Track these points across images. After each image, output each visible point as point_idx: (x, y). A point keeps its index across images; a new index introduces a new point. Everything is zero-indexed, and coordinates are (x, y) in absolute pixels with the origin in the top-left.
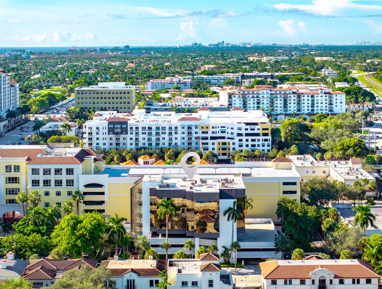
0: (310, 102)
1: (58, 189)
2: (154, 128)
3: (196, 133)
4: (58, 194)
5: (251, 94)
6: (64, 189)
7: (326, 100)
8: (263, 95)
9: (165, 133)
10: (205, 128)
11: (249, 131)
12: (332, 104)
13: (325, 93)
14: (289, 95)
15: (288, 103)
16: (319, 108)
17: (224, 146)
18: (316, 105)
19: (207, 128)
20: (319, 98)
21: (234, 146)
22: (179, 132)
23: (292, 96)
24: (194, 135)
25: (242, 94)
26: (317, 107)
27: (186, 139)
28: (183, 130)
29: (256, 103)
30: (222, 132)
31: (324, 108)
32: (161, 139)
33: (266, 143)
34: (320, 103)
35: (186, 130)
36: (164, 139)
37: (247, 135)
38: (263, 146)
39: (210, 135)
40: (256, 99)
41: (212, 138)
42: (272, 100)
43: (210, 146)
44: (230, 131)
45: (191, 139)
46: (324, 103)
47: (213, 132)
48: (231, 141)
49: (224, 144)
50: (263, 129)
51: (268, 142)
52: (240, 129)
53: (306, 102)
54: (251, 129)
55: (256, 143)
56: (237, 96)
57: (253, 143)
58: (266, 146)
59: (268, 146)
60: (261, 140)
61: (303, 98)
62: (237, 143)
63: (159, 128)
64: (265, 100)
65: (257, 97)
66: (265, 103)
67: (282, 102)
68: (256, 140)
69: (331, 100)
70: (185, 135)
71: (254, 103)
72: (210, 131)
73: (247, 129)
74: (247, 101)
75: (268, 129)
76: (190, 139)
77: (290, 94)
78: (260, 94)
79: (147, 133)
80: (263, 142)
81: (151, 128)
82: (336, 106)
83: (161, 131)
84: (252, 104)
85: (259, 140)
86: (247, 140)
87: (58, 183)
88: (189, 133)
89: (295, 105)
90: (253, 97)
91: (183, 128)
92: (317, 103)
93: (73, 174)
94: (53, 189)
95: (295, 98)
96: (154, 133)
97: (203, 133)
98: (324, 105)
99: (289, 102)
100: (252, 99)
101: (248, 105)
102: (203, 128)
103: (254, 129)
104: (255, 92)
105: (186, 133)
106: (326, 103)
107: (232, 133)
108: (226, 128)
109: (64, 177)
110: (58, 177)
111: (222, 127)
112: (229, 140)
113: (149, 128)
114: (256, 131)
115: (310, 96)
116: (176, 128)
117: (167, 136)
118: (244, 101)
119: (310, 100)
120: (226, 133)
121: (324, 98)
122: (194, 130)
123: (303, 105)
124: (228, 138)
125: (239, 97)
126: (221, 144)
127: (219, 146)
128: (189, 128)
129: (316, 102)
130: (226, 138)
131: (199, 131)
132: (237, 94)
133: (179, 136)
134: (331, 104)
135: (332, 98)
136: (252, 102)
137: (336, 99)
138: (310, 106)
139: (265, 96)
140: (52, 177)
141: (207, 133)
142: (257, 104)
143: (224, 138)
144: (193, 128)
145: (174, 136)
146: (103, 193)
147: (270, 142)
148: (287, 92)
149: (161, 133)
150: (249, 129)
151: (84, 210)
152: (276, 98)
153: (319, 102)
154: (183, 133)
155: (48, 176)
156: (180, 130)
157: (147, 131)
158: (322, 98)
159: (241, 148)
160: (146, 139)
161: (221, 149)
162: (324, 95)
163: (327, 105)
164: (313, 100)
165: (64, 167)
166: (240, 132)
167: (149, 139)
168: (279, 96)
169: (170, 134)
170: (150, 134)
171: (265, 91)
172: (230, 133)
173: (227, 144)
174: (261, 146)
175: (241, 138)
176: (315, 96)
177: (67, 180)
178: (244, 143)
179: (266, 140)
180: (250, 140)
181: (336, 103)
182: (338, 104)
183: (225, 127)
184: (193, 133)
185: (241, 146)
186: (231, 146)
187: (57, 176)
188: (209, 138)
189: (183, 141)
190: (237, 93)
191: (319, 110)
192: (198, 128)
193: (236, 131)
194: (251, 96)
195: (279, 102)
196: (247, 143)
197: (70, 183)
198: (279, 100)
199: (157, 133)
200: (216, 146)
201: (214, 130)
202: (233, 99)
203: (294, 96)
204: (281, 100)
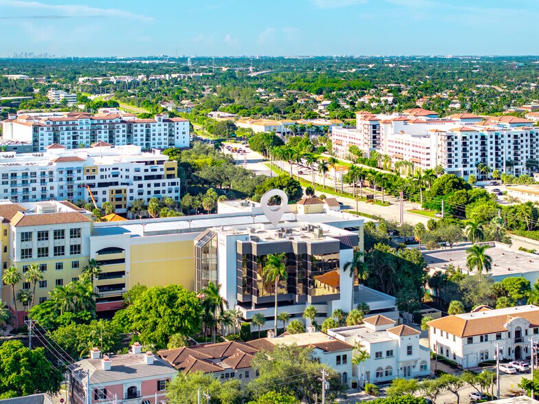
0: (144, 133)
1: (59, 259)
2: (19, 174)
3: (79, 179)
4: (59, 266)
5: (64, 125)
6: (67, 260)
7: (165, 130)
8: (81, 126)
9: (35, 181)
10: (91, 171)
11: (150, 173)
12: (173, 136)
13: (164, 121)
14: (116, 125)
15: (115, 136)
16: (157, 141)
17: (119, 196)
18: (152, 137)
19: (94, 170)
20: (157, 128)
21: (131, 195)
22: (54, 179)
23: (121, 125)
24: (76, 182)
25: (52, 126)
26: (154, 139)
27: (65, 187)
28: (61, 176)
29: (71, 138)
30: (114, 176)
31: (163, 141)
32: (30, 190)
33: (173, 187)
34: (157, 135)
35: (65, 176)
36: (34, 189)
37: (147, 178)
38: (170, 192)
39: (98, 180)
40: (71, 132)
41: (100, 185)
42: (94, 132)
43: (100, 196)
44: (124, 173)
45: (72, 187)
46: (163, 134)
47: (102, 177)
48: (128, 188)
49: (119, 192)
50: (168, 169)
51: (176, 186)
52: (137, 170)
53: (139, 133)
54: (153, 170)
55: (161, 188)
56: (45, 129)
57: (157, 189)
58: (173, 192)
59: (176, 191)
60: (167, 184)
61: (135, 128)
62: (136, 189)
63: (27, 174)
64: (84, 132)
65: (73, 129)
66: (84, 137)
67: (107, 135)
68: (161, 185)
69: (171, 130)
70: (64, 183)
71: (69, 138)
72: (98, 174)
73: (146, 170)
74: (59, 136)
75: (173, 169)
76: (70, 187)
77: (117, 123)
78: (77, 125)
79: (9, 183)
80: (170, 187)
81: (15, 175)
82: (178, 138)
83: (29, 179)
84: (66, 138)
85: (164, 184)
86: (149, 185)
87: (59, 251)
88: (68, 179)
89: (125, 138)
90: (67, 130)
91: (61, 172)
92: (154, 135)
93: (79, 236)
94: (51, 261)
95: (125, 129)
96: (19, 182)
97: (88, 178)
98: (163, 137)
99: (116, 134)
100: (66, 133)
101: (61, 141)
102: (88, 171)
103: (155, 170)
104: (70, 123)
105: (65, 179)
106: (165, 134)
107: (127, 177)
108: (119, 170)
109: (67, 242)
110: (59, 243)
111: (113, 169)
112: (125, 187)
113: (12, 174)
114: (159, 173)
115: (144, 125)
116: (51, 173)
117: (38, 186)
118: (55, 135)
119: (144, 131)
120: (120, 176)
121: (163, 127)
122: (75, 175)
123: (135, 138)
124: (122, 184)
125: (48, 129)
126: (114, 192)
127: (112, 196)
128: (70, 172)
129: (152, 133)
130: (119, 183)
131: (83, 176)
132: (45, 126)
133: (56, 184)
134: (171, 135)
135: (173, 127)
136: (66, 136)
137: (178, 129)
138: (144, 139)
139: (85, 127)
140: (51, 243)
141: (93, 177)
142: (73, 139)
143: (116, 184)
144: (75, 172)
145: (49, 185)
146: (122, 261)
147: (179, 186)
148: (114, 121)
149: (29, 182)
150: (150, 170)
151: (98, 287)
152: (99, 129)
153: (157, 133)
154: (61, 180)
155: (45, 242)
156: (56, 175)
157: (9, 180)
158: (160, 127)
159: (141, 197)
160: (10, 191)
161: (114, 200)
162: (163, 124)
163: (167, 137)
164: (148, 131)
165: (67, 228)
166: (138, 174)
167: (13, 190)
168: (103, 126)
169: (43, 181)
170: (14, 183)
171: (84, 121)
172: (124, 177)
173: (123, 191)
174: (167, 192)
175: (140, 182)
176: (151, 124)
177: (71, 246)
178: (145, 189)
179: (173, 184)
180: (152, 185)
181: (178, 133)
182: (181, 135)
183: (117, 169)
184: (75, 179)
185: (140, 194)
186: (129, 195)
187: (57, 240)
188: (97, 185)
189: (61, 191)
190: (45, 123)
191: (156, 144)
192: (82, 172)
193: (132, 174)
194: (64, 128)
195: (103, 134)
196: (149, 189)
197: (76, 249)
198: (103, 131)
199: (23, 182)
200: (107, 196)
201: (104, 173)
202: (40, 132)
203: (123, 126)
204: (105, 132)
